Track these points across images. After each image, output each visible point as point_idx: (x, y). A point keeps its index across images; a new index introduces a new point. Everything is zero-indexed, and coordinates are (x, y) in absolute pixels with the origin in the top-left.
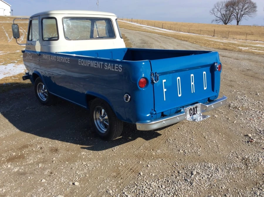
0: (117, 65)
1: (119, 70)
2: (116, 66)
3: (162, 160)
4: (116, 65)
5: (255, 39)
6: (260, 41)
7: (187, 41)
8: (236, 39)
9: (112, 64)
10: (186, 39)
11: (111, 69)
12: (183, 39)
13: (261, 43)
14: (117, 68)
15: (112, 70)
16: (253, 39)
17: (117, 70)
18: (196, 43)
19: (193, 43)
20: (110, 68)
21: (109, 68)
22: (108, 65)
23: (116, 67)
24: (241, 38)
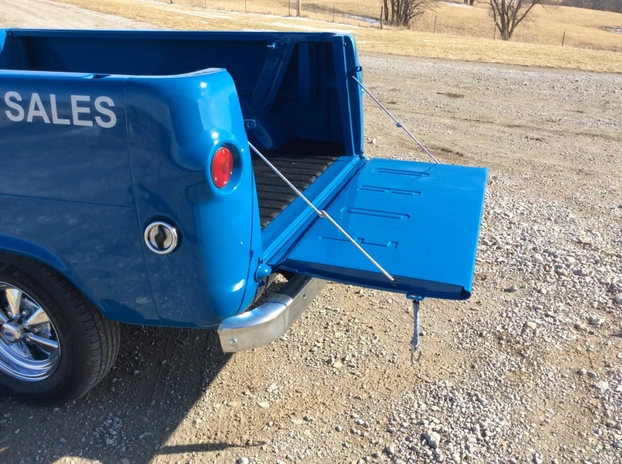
0: (86, 98)
1: (98, 119)
2: (80, 104)
3: (305, 419)
4: (75, 99)
5: (266, 11)
6: (275, 14)
7: (115, 14)
8: (224, 10)
9: (53, 98)
10: (110, 9)
11: (51, 119)
12: (101, 8)
13: (278, 19)
14: (87, 110)
15: (56, 121)
16: (261, 11)
17: (89, 123)
18: (142, 19)
19: (135, 19)
20: (42, 113)
21: (37, 113)
22: (25, 104)
23: (76, 110)
24: (235, 8)
